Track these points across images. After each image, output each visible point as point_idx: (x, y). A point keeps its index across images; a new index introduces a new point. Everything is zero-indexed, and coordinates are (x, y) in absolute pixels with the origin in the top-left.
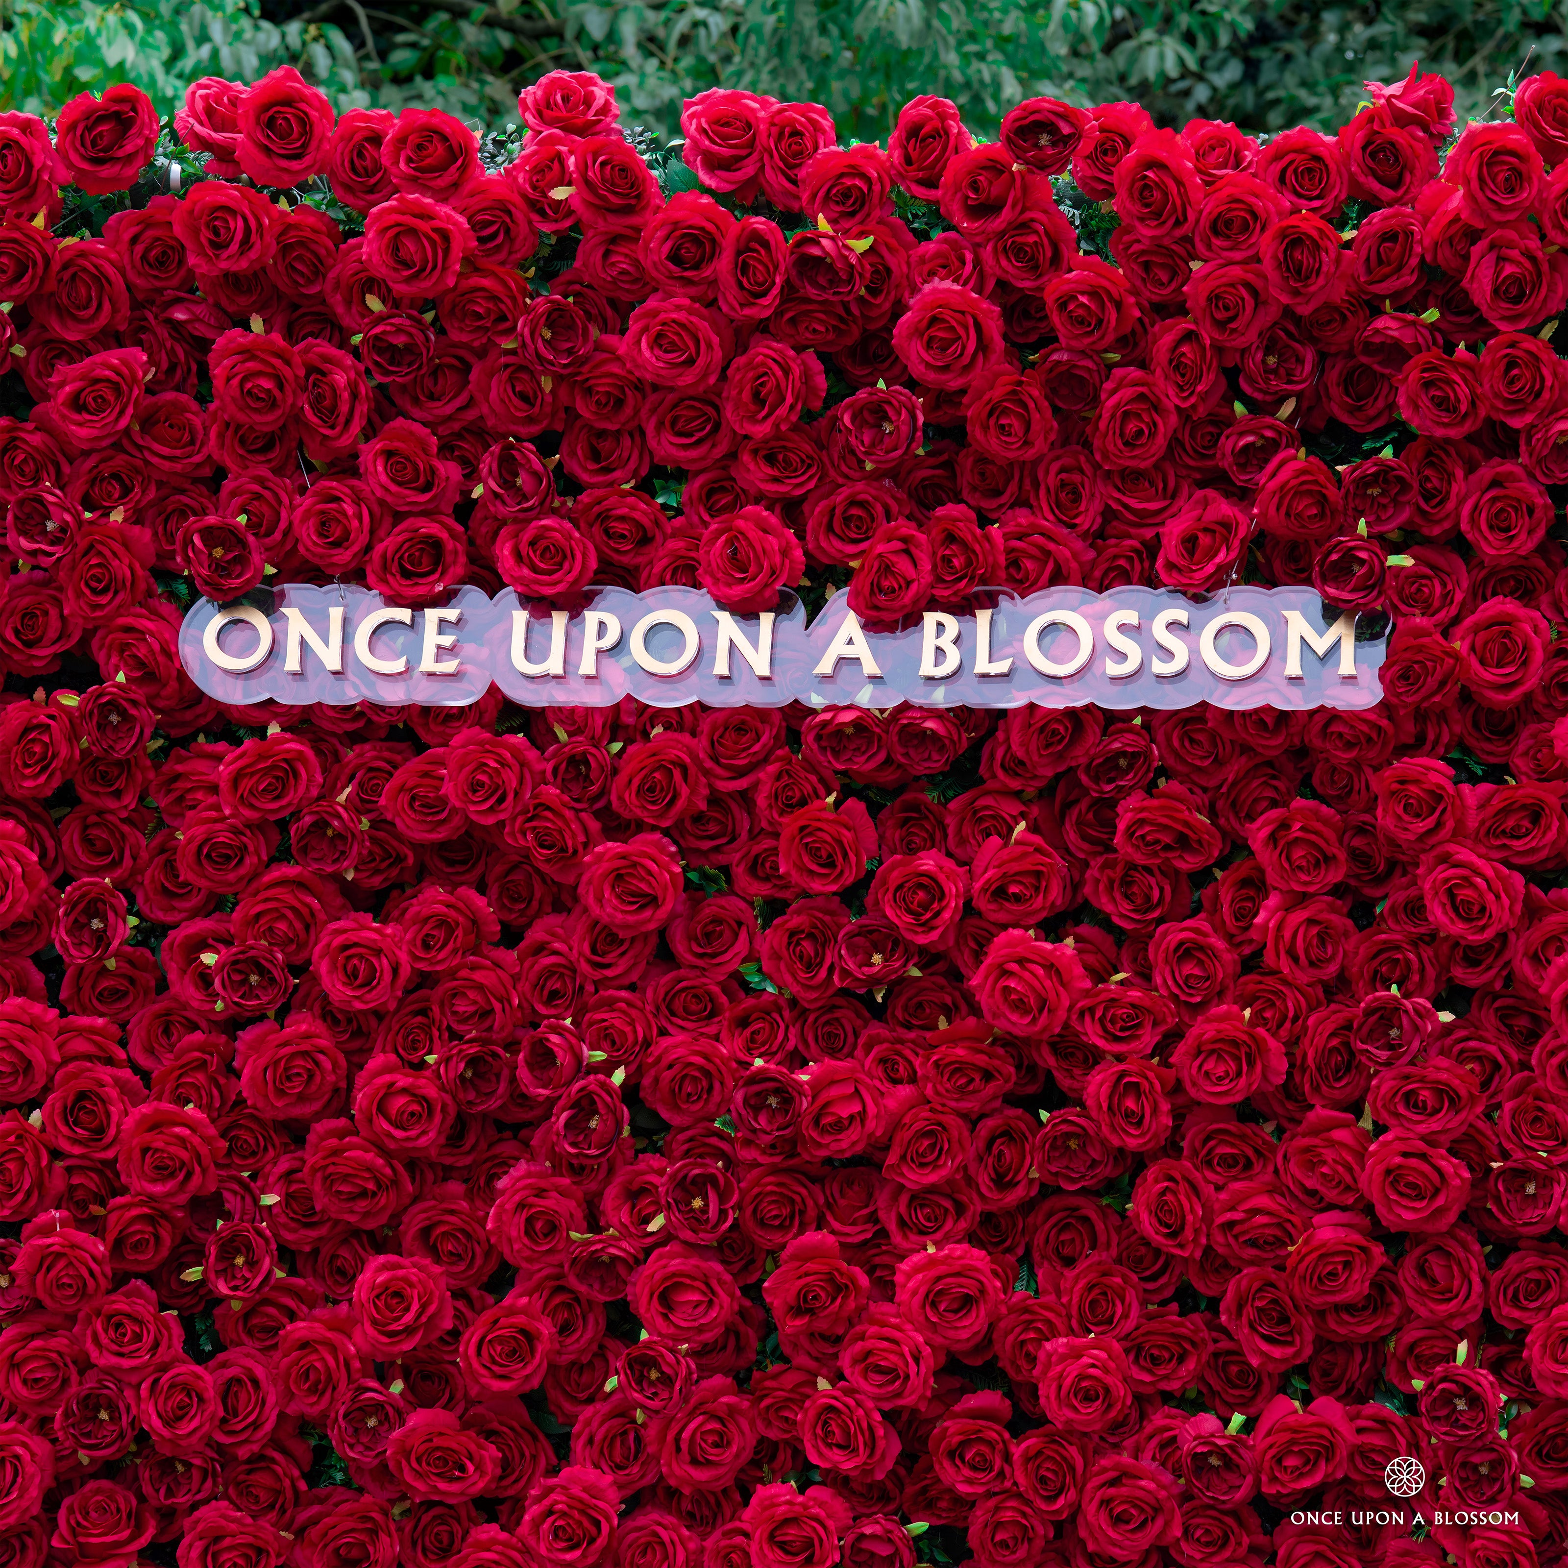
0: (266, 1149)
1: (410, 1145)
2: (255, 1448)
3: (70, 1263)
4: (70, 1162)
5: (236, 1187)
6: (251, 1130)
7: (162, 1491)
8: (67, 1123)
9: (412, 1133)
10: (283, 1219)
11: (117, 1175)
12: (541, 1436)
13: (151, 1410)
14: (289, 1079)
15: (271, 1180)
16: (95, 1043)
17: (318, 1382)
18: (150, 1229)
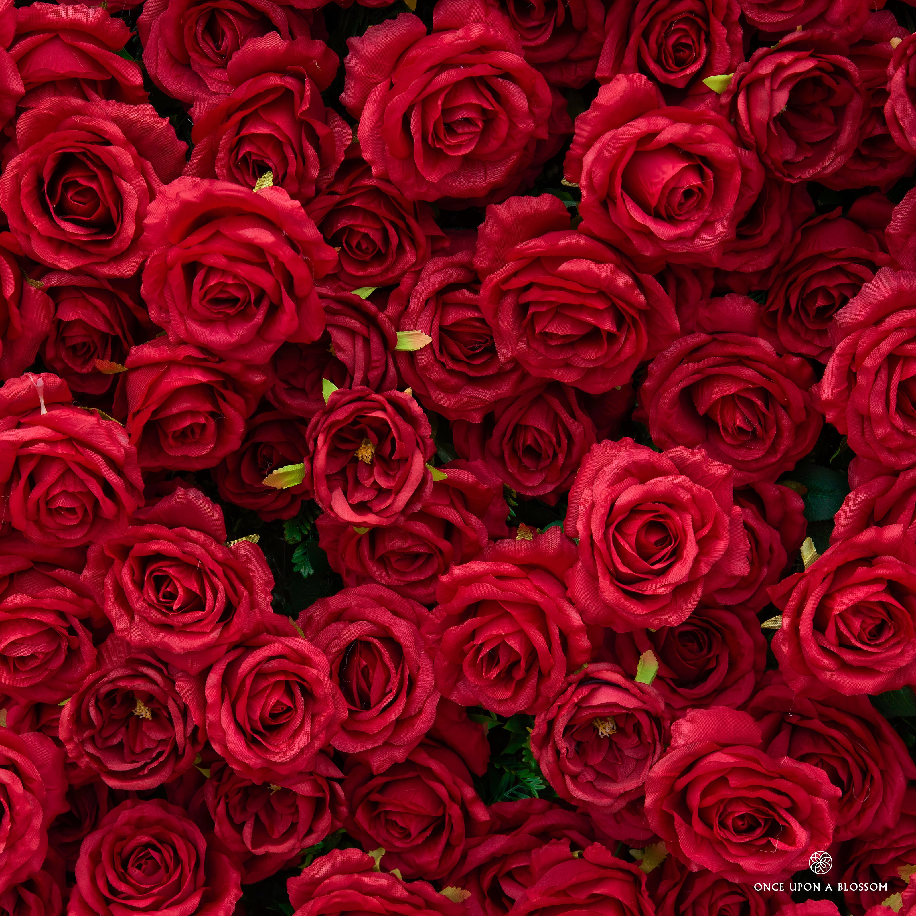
0: (401, 248)
1: (682, 249)
2: (399, 755)
3: (68, 471)
4: (54, 281)
5: (354, 324)
6: (375, 217)
7: (248, 831)
8: (46, 210)
9: (689, 228)
10: (436, 374)
11: (142, 304)
12: (887, 731)
13: (225, 722)
14: (450, 129)
15: (414, 305)
16: (83, 54)
17: (515, 664)
18: (208, 407)
